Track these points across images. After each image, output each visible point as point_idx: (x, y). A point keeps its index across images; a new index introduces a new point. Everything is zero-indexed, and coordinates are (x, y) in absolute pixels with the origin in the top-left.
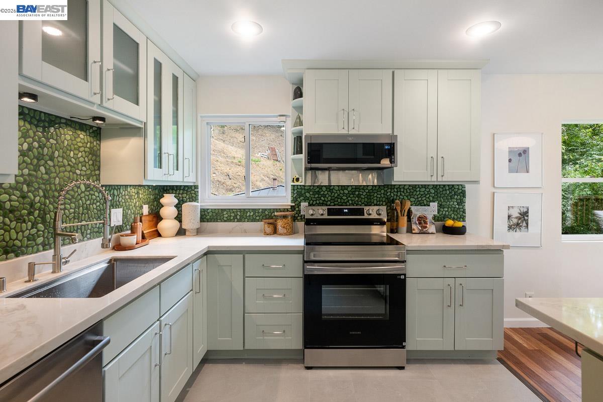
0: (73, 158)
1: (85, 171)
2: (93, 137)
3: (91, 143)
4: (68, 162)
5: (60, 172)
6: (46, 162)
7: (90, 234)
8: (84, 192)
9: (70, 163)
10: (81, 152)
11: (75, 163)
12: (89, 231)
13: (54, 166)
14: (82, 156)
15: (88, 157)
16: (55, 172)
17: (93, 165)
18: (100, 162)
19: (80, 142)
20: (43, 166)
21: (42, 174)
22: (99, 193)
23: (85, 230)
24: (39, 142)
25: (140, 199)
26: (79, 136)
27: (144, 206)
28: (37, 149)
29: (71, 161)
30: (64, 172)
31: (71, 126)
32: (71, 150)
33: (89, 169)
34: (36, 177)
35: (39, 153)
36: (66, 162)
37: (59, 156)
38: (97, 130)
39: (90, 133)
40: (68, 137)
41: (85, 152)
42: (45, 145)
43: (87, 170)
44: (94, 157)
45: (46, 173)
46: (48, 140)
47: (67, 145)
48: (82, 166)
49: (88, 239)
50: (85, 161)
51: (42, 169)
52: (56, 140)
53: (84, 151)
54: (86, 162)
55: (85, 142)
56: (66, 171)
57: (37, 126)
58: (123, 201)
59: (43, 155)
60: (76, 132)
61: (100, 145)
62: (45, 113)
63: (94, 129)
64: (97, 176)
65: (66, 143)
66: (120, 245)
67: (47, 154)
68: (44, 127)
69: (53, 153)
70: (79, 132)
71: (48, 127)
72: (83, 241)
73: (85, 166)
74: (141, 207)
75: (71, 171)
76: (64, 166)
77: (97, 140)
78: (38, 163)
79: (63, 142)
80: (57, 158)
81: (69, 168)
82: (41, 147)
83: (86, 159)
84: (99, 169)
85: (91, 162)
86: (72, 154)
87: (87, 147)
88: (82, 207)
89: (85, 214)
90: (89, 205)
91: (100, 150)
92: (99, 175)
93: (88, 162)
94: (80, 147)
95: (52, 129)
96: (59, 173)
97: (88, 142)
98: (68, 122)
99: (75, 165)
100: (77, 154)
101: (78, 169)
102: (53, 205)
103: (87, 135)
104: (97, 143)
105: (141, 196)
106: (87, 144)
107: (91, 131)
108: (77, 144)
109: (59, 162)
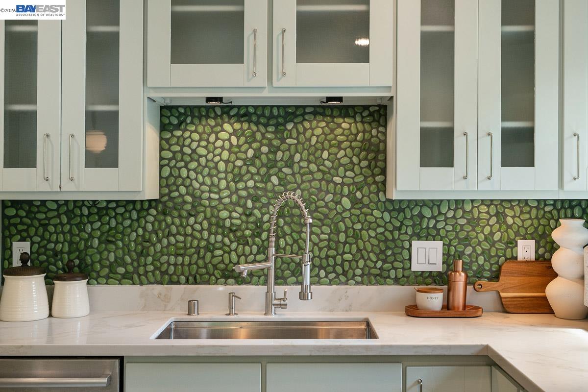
0: (328, 159)
1: (353, 178)
2: (370, 123)
3: (364, 132)
4: (318, 166)
5: (303, 182)
6: (280, 170)
7: (362, 276)
8: (349, 210)
9: (322, 167)
10: (345, 150)
11: (332, 167)
12: (359, 272)
13: (293, 174)
14: (346, 156)
15: (358, 156)
16: (296, 182)
17: (369, 167)
18: (385, 161)
19: (342, 134)
20: (276, 175)
21: (274, 185)
22: (382, 213)
23: (350, 267)
24: (270, 145)
25: (509, 227)
26: (339, 126)
27: (521, 243)
28: (266, 154)
29: (324, 165)
30: (310, 181)
31: (324, 115)
32: (323, 150)
33: (361, 173)
34: (265, 190)
35: (269, 160)
36: (313, 167)
37: (301, 160)
38: (378, 111)
39: (363, 117)
40: (318, 131)
41: (353, 149)
42: (278, 149)
43: (356, 175)
44: (371, 156)
45: (280, 184)
46: (283, 141)
47: (317, 142)
48: (346, 171)
49: (358, 283)
50: (352, 162)
51: (275, 180)
52: (297, 138)
53: (350, 147)
54: (354, 164)
55: (351, 134)
56: (314, 179)
57: (266, 126)
58: (449, 228)
59: (276, 161)
60: (333, 122)
61: (385, 134)
62: (278, 107)
63: (371, 109)
64: (380, 184)
65: (314, 139)
66: (416, 306)
67: (282, 160)
68: (277, 125)
69: (292, 157)
70: (340, 120)
71: (284, 125)
72: (347, 284)
73: (353, 170)
74: (512, 244)
75: (323, 179)
76: (311, 173)
77: (380, 125)
78: (268, 171)
79: (309, 140)
80: (298, 163)
81: (319, 176)
82: (274, 150)
83: (355, 160)
84: (384, 172)
85: (364, 163)
86: (325, 155)
87: (356, 140)
88: (346, 232)
89: (351, 244)
90: (361, 230)
91: (385, 142)
92: (384, 183)
93: (359, 164)
94: (341, 142)
95: (290, 126)
96: (301, 184)
97: (358, 132)
98: (318, 110)
99: (332, 171)
100: (336, 154)
101: (338, 176)
102: (290, 226)
103: (356, 122)
104: (378, 132)
105: (510, 221)
106: (356, 135)
107: (365, 113)
108: (335, 139)
109: (301, 168)
